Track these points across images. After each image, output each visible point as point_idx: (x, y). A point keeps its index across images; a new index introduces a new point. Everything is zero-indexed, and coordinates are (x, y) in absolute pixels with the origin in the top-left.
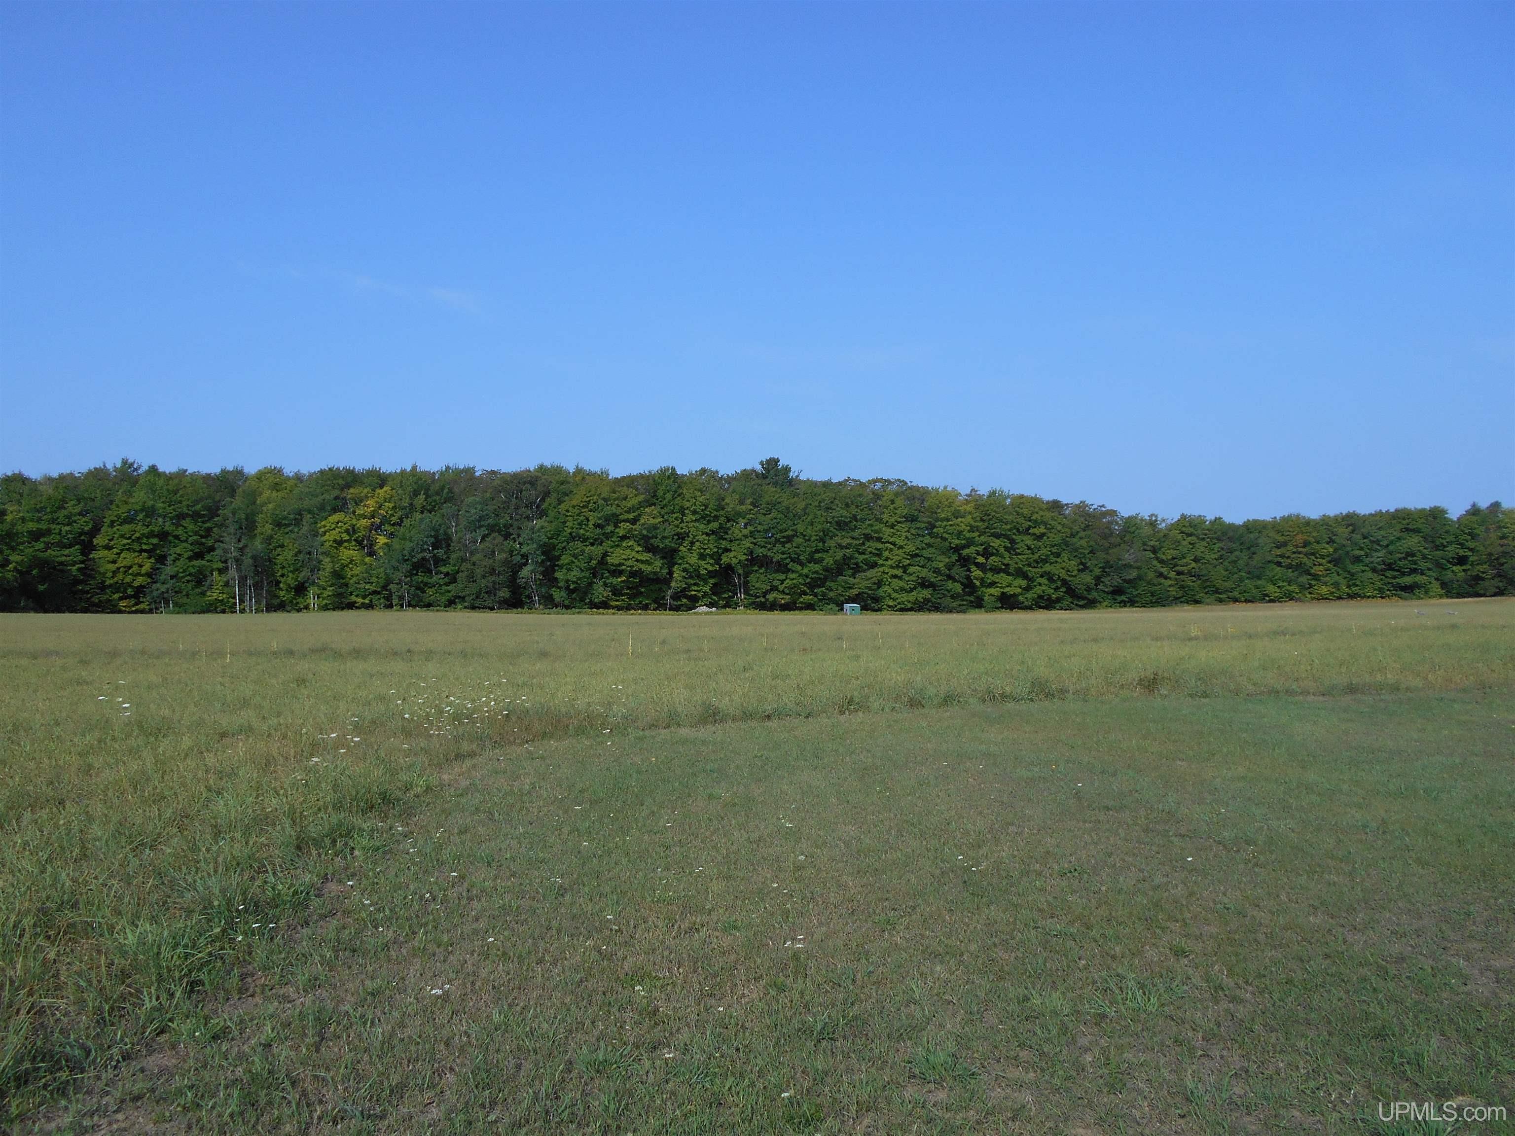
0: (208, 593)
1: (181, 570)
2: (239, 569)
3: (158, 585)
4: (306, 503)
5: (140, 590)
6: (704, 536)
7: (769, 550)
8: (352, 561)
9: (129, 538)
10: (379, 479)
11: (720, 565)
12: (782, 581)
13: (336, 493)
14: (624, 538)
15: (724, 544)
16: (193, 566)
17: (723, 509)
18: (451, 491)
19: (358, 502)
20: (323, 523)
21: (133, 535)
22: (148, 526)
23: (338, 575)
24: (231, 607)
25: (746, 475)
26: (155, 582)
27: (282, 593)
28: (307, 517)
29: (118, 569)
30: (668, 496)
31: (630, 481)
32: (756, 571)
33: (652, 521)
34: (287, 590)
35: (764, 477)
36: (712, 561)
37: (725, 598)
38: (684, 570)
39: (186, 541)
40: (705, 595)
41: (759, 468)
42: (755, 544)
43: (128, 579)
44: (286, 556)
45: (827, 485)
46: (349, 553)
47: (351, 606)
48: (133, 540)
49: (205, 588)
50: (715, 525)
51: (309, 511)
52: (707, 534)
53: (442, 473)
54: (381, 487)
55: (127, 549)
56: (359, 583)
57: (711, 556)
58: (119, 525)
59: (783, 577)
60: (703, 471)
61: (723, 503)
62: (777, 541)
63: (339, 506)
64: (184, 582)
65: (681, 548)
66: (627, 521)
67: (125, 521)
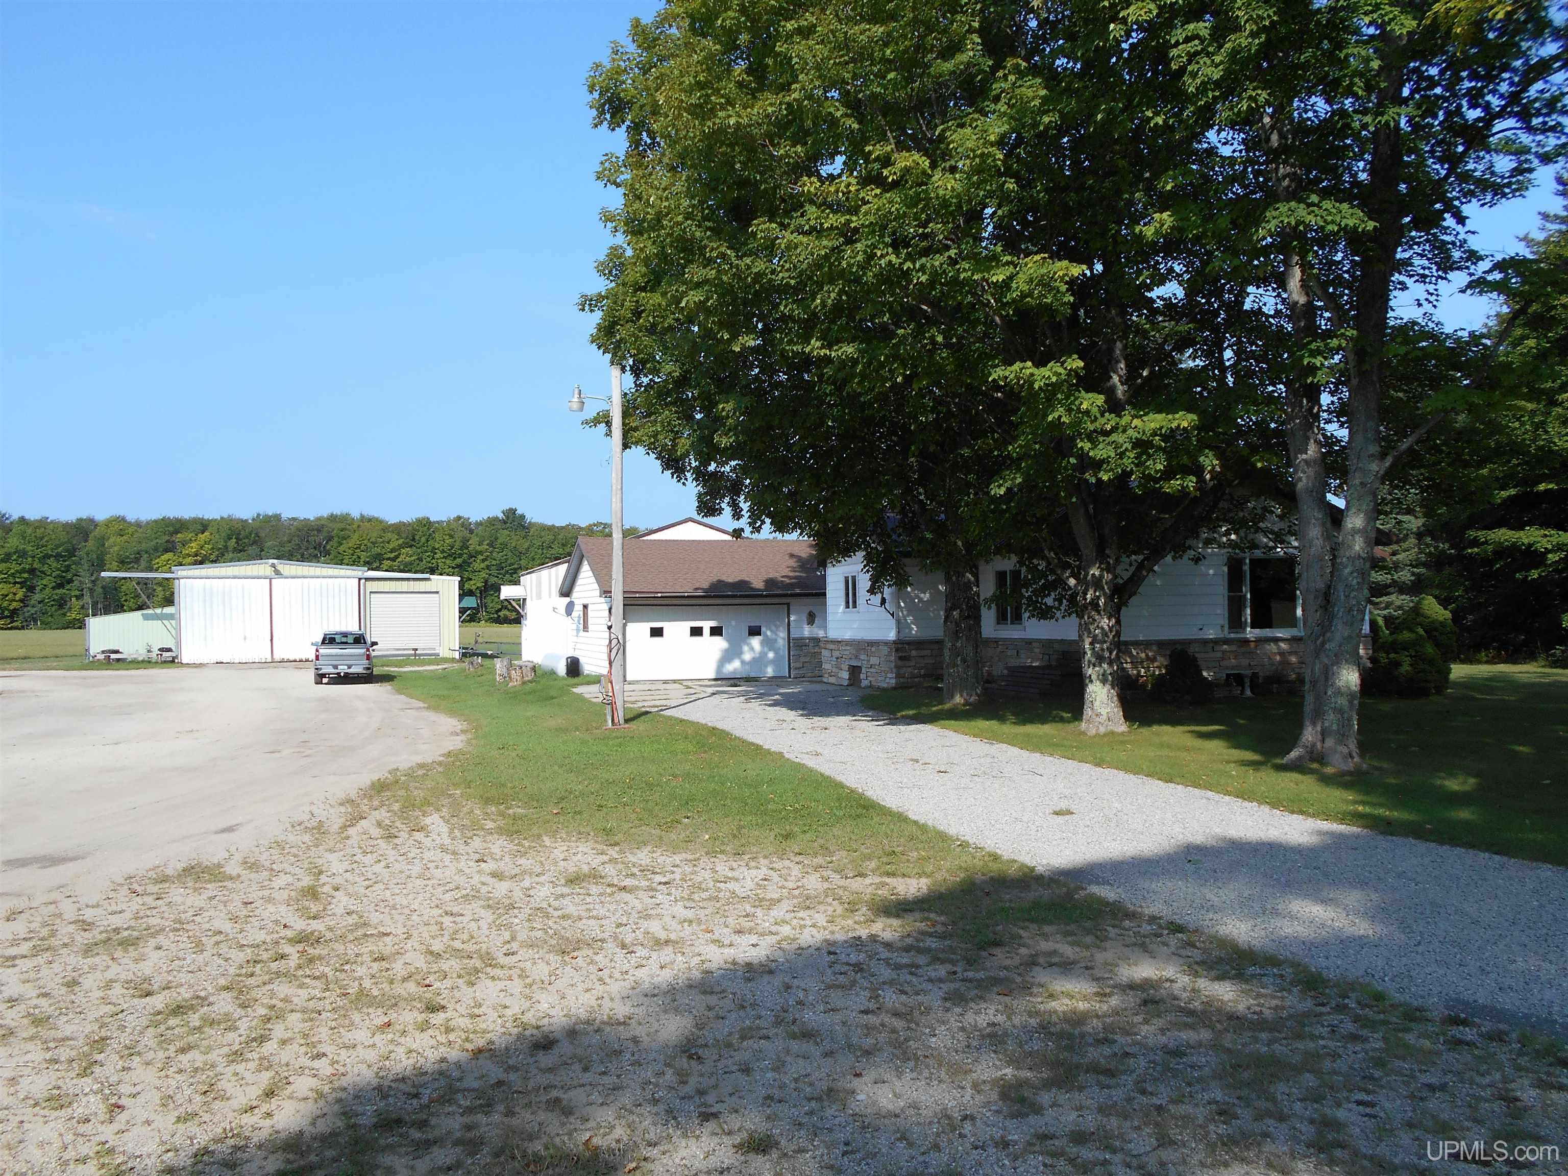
0: (68, 614)
1: (47, 597)
2: (92, 597)
3: (29, 608)
4: (144, 546)
5: (14, 612)
6: (450, 569)
7: (500, 579)
10: (203, 525)
13: (167, 538)
15: (466, 575)
16: (56, 594)
17: (467, 548)
18: (257, 535)
19: (184, 544)
20: (157, 561)
21: (9, 571)
22: (20, 565)
25: (492, 521)
26: (26, 606)
28: (145, 556)
30: (423, 539)
31: (398, 528)
32: (491, 594)
33: (408, 559)
35: (503, 523)
39: (51, 575)
41: (501, 516)
43: (5, 604)
44: (128, 586)
45: (551, 528)
48: (9, 575)
49: (65, 610)
50: (459, 561)
51: (147, 552)
52: (453, 568)
53: (252, 519)
54: (203, 532)
55: (4, 582)
60: (459, 518)
61: (468, 544)
63: (170, 548)
64: (49, 606)
66: (388, 559)
67: (3, 561)
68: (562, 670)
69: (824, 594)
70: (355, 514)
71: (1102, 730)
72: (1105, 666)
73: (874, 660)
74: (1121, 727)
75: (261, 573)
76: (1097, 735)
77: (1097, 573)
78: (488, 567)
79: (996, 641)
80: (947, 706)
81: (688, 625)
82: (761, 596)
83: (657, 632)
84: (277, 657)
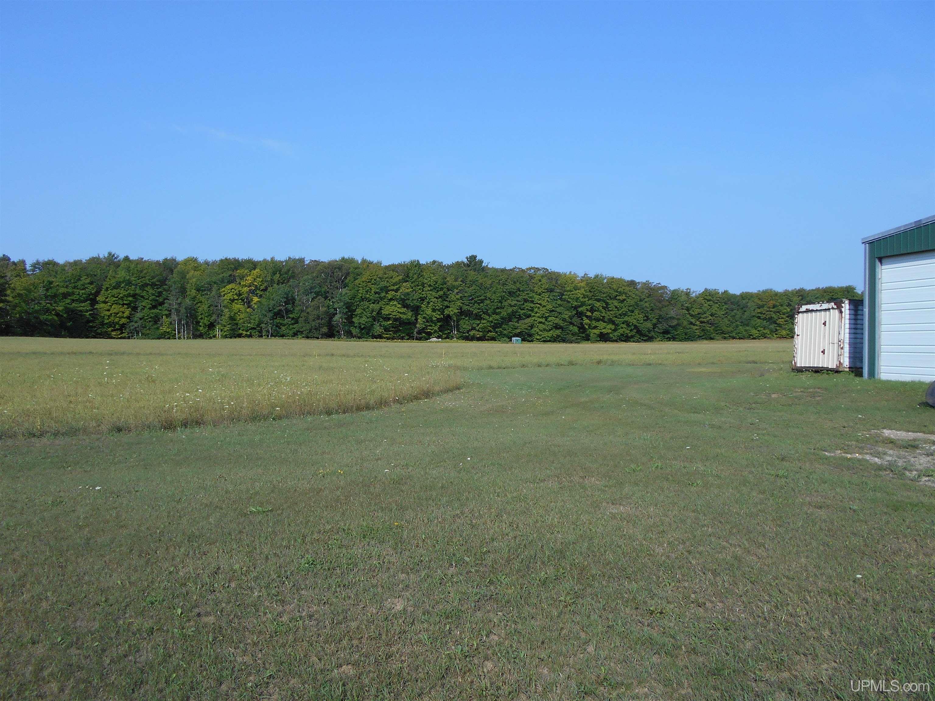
0: (161, 328)
1: (146, 315)
2: (178, 315)
3: (133, 323)
4: (214, 279)
5: (123, 326)
6: (435, 299)
7: (471, 307)
8: (240, 310)
9: (117, 297)
10: (252, 265)
11: (444, 315)
12: (478, 325)
13: (230, 273)
14: (391, 300)
15: (446, 303)
16: (152, 313)
17: (446, 284)
18: (293, 272)
19: (242, 278)
20: (223, 290)
21: (119, 295)
22: (127, 291)
23: (232, 318)
24: (173, 336)
25: (458, 265)
26: (130, 322)
27: (201, 328)
28: (215, 286)
29: (111, 314)
30: (415, 276)
31: (393, 268)
32: (464, 319)
33: (407, 291)
34: (204, 327)
35: (468, 266)
36: (439, 313)
37: (446, 333)
38: (424, 318)
39: (148, 299)
40: (435, 332)
41: (465, 261)
42: (463, 304)
43: (117, 320)
44: (203, 308)
45: (503, 271)
46: (238, 306)
47: (240, 336)
48: (119, 298)
49: (159, 325)
50: (441, 293)
51: (215, 283)
52: (437, 298)
53: (286, 261)
54: (254, 269)
55: (115, 303)
56: (244, 323)
57: (439, 310)
58: (111, 290)
59: (479, 322)
60: (434, 262)
61: (446, 280)
62: (476, 302)
63: (231, 280)
64: (147, 322)
65: (422, 305)
66: (393, 290)
67: (114, 288)
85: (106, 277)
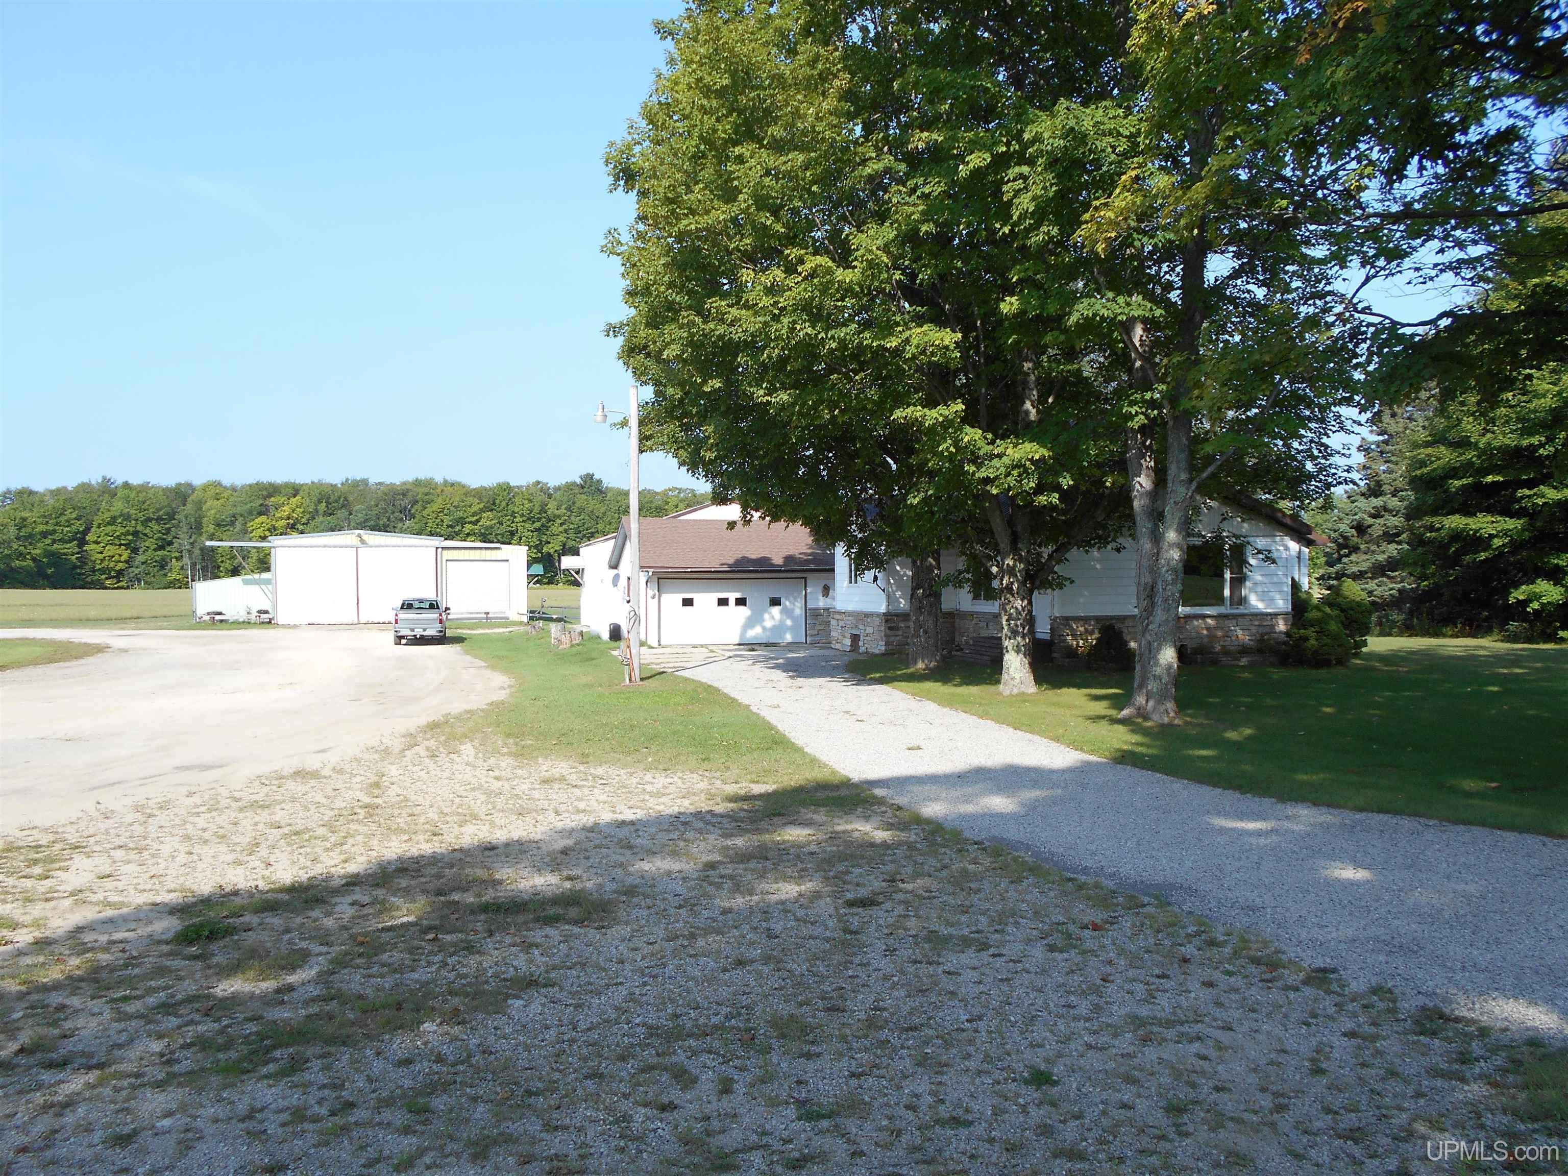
0: (169, 575)
1: (150, 558)
2: (190, 558)
3: (133, 569)
4: (239, 510)
5: (120, 573)
6: (529, 533)
7: (579, 542)
9: (112, 536)
10: (295, 490)
11: (543, 553)
13: (261, 502)
14: (468, 535)
15: (544, 538)
16: (158, 555)
17: (545, 512)
18: (346, 499)
19: (277, 508)
20: (251, 524)
21: (114, 533)
22: (125, 527)
23: (262, 561)
24: (185, 584)
25: (570, 486)
26: (130, 567)
28: (240, 519)
29: (105, 557)
30: (504, 504)
31: (479, 493)
33: (489, 523)
34: (225, 572)
35: (580, 487)
36: (536, 550)
37: (550, 577)
39: (152, 538)
41: (579, 481)
42: (567, 538)
43: (112, 564)
48: (115, 537)
49: (167, 571)
50: (537, 525)
51: (241, 515)
52: (532, 531)
53: (341, 484)
54: (295, 496)
55: (110, 544)
57: (537, 547)
58: (104, 526)
60: (538, 483)
61: (545, 508)
62: (584, 536)
63: (263, 511)
64: (151, 567)
66: (470, 523)
67: (109, 524)
68: (606, 636)
69: (833, 570)
70: (439, 479)
71: (1015, 691)
72: (1019, 639)
73: (869, 630)
74: (1031, 688)
75: (349, 543)
76: (1011, 695)
77: (1011, 563)
78: (566, 531)
79: (972, 614)
80: (911, 670)
81: (715, 596)
82: (780, 571)
83: (688, 602)
84: (363, 620)
85: (98, 510)
